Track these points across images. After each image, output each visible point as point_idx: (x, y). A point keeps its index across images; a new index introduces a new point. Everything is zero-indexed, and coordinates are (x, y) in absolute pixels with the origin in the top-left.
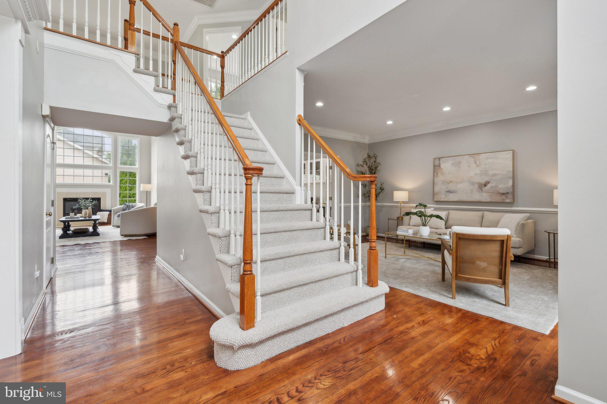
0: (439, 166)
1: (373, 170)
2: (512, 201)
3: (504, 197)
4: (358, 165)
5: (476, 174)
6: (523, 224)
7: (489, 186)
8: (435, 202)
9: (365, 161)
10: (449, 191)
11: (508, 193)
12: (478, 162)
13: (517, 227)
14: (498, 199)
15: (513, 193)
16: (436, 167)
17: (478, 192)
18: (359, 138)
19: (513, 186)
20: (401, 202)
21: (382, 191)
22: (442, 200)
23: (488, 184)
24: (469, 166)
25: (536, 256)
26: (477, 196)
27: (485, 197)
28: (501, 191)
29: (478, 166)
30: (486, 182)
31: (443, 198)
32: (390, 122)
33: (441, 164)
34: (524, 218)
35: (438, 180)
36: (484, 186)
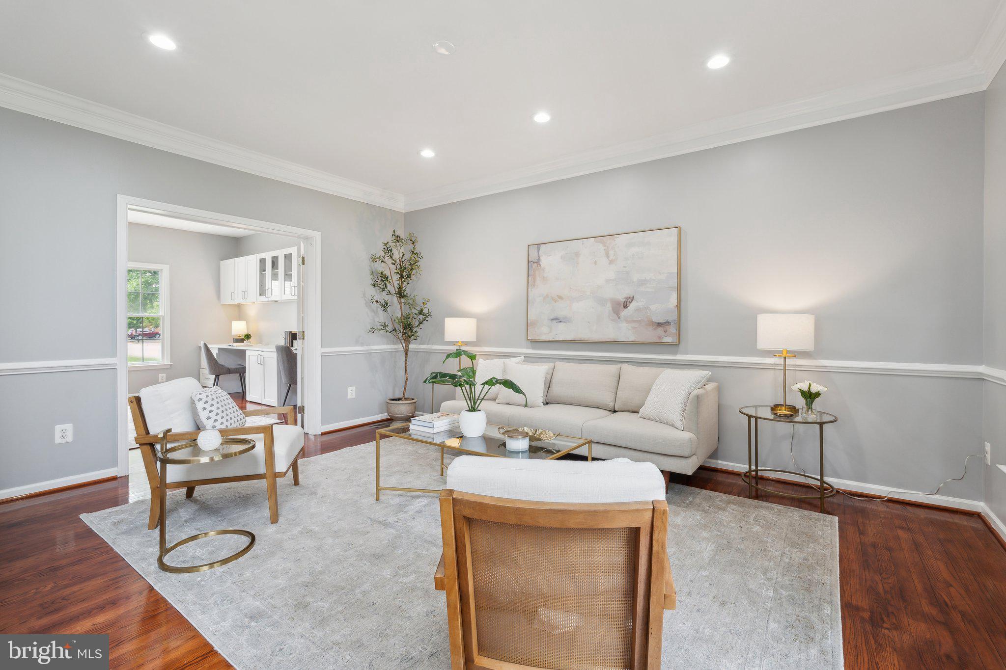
0: (538, 262)
1: (406, 271)
2: (676, 341)
3: (660, 331)
4: (374, 259)
5: (608, 281)
6: (698, 397)
7: (632, 306)
8: (529, 343)
9: (388, 250)
10: (556, 319)
11: (668, 323)
12: (611, 253)
13: (685, 403)
14: (650, 335)
15: (679, 323)
16: (533, 265)
17: (612, 320)
18: (378, 198)
19: (679, 306)
20: (462, 342)
21: (427, 319)
22: (543, 338)
23: (631, 302)
24: (595, 263)
25: (720, 462)
26: (610, 331)
27: (625, 332)
28: (656, 319)
29: (611, 262)
30: (627, 298)
31: (544, 333)
32: (428, 153)
33: (542, 259)
34: (700, 382)
35: (534, 293)
36: (622, 306)
